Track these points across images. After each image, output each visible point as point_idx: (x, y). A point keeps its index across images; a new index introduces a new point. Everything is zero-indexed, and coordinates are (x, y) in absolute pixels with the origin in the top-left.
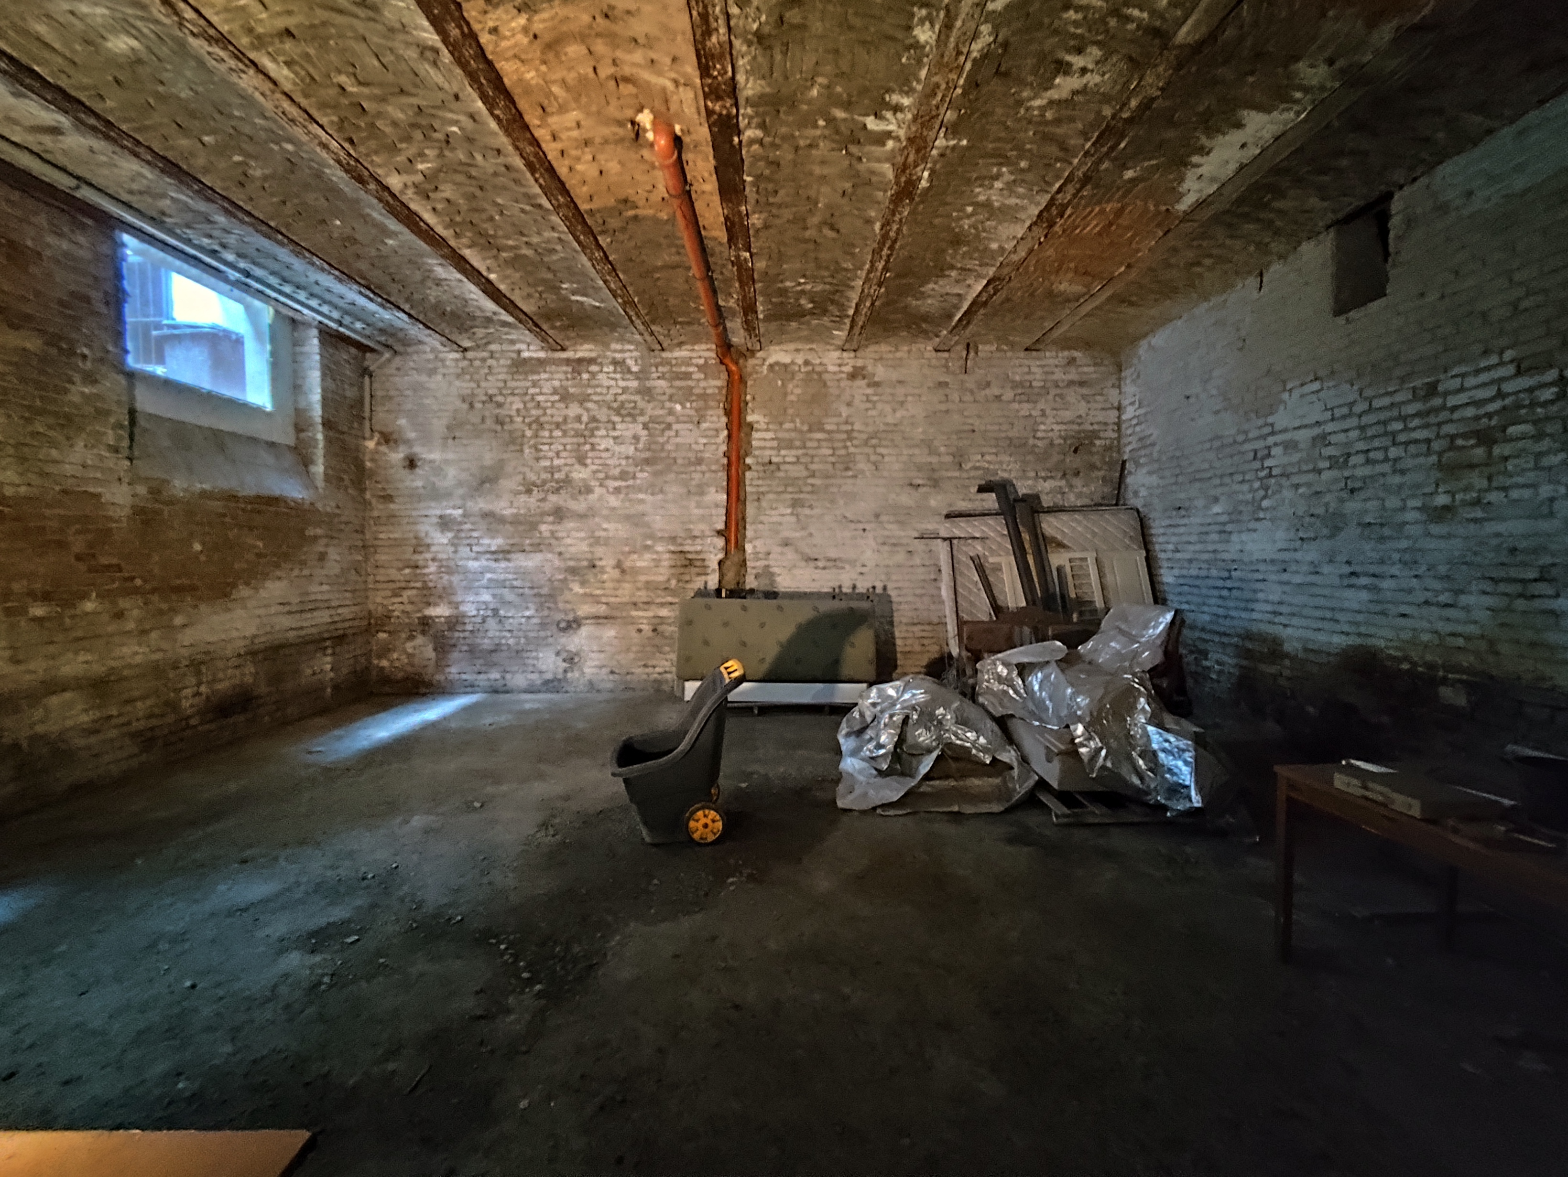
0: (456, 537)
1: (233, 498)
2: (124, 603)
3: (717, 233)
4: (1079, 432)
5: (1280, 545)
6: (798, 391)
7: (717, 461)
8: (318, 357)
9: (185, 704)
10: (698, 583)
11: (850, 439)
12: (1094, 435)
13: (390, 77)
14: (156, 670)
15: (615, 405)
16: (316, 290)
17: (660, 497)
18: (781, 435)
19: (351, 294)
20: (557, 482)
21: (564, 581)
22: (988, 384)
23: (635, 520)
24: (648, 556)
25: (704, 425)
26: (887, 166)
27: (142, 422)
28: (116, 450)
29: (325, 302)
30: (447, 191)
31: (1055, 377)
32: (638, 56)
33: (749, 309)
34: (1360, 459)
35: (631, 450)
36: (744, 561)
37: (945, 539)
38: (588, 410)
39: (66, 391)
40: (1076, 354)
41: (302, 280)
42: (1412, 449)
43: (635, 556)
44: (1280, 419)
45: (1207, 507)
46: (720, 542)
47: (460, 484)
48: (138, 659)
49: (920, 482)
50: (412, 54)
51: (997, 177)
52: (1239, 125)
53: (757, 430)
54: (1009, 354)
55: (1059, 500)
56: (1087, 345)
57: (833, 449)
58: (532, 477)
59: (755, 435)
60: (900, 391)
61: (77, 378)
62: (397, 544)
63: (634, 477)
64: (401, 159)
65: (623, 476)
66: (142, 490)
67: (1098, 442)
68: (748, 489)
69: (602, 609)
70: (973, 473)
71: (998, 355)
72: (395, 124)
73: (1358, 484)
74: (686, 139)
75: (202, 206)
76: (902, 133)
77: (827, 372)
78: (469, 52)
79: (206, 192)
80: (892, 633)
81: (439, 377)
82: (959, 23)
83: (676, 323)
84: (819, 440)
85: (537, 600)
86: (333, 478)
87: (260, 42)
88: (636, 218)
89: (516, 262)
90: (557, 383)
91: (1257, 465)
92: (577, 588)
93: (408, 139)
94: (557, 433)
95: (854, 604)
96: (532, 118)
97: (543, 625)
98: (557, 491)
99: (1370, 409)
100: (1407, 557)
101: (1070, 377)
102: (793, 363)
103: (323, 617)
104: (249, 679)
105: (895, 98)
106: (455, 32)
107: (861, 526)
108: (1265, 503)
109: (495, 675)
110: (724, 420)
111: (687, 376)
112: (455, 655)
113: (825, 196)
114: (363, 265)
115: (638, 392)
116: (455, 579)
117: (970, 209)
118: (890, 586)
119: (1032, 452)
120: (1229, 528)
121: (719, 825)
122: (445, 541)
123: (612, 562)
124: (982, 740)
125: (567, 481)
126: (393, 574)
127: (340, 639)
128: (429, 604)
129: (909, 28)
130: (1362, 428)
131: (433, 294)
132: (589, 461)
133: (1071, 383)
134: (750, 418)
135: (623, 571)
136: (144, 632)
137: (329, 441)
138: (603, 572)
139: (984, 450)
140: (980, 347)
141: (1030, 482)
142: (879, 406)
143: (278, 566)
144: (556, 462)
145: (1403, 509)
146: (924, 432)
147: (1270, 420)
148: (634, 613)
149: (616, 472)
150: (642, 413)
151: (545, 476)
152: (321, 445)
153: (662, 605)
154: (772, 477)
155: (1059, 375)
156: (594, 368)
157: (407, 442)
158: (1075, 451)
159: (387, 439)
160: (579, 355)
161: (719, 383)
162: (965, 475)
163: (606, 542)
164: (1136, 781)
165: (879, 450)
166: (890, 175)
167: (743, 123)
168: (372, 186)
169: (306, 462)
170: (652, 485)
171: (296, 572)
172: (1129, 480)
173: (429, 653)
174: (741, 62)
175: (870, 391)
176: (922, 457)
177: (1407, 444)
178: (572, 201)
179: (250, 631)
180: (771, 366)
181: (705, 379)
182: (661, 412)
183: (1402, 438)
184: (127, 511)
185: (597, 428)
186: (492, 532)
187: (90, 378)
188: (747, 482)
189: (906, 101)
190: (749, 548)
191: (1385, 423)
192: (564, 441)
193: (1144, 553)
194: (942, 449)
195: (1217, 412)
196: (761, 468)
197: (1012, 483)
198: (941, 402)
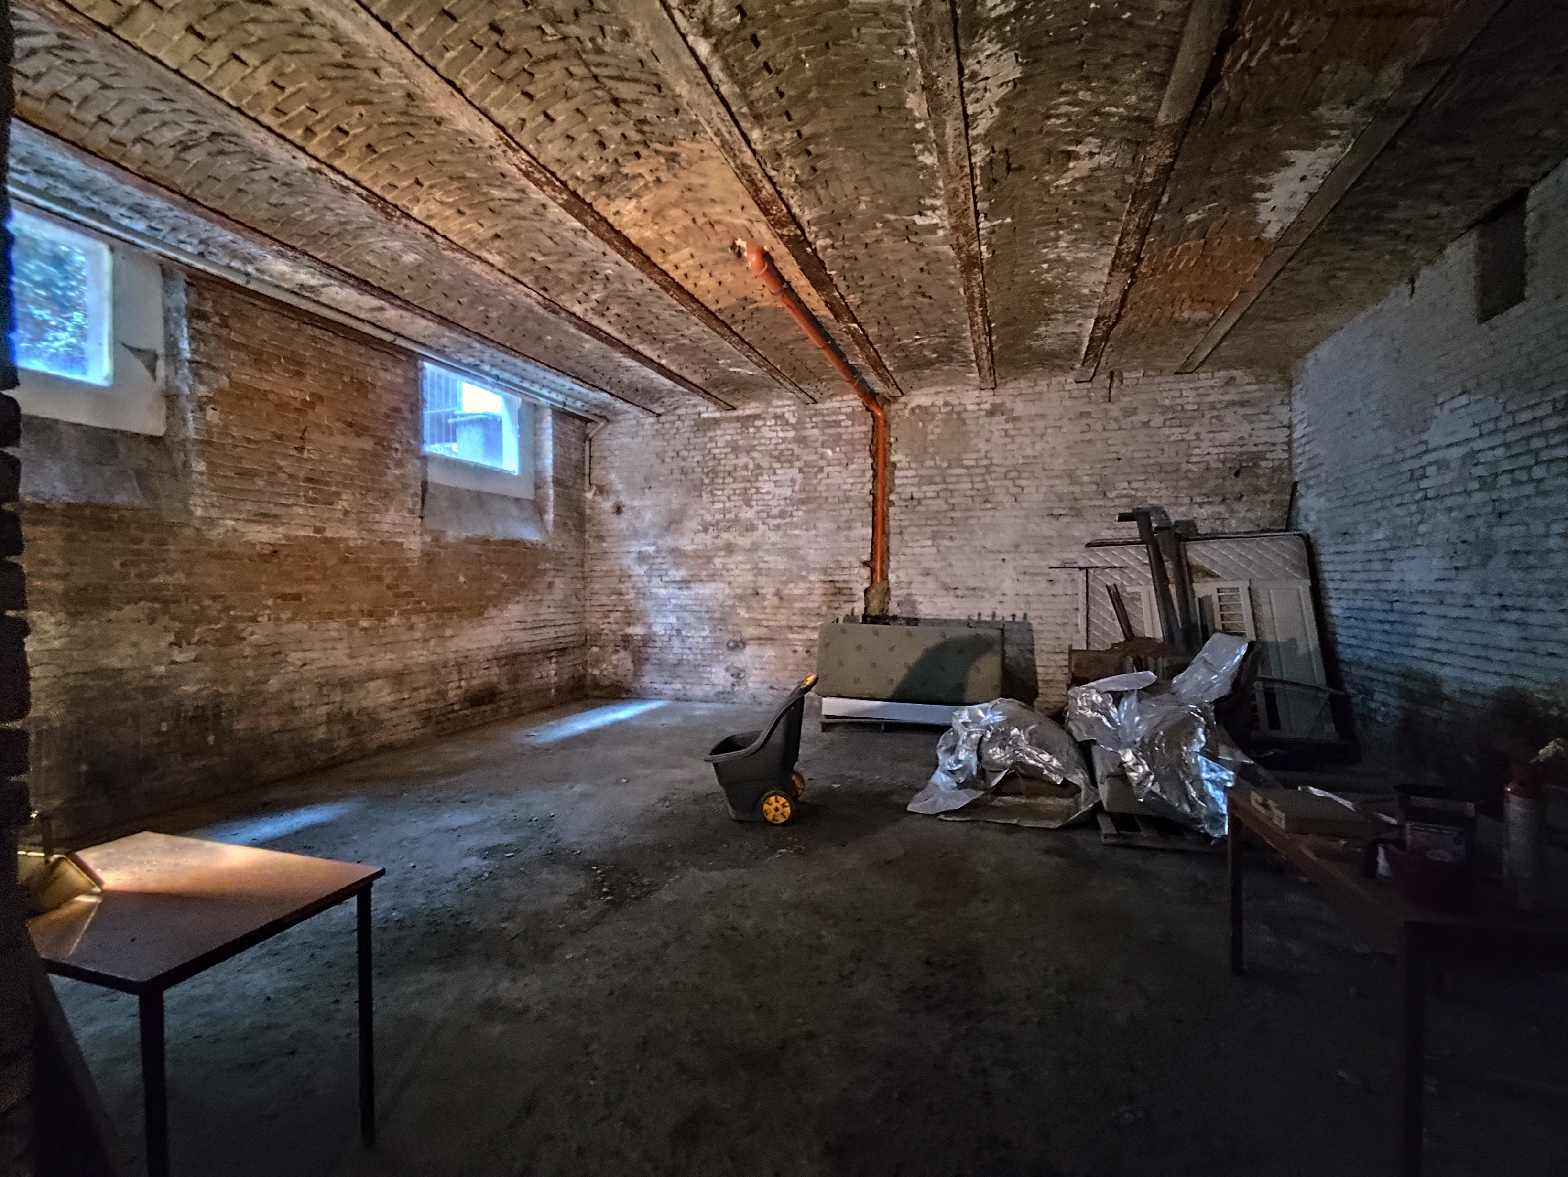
0: (650, 569)
1: (487, 542)
2: (414, 619)
3: (823, 313)
4: (1242, 454)
5: (1436, 576)
6: (937, 431)
7: (863, 499)
8: (550, 431)
9: (451, 694)
10: (847, 609)
11: (989, 473)
12: (1261, 455)
13: (561, 249)
14: (433, 669)
15: (776, 453)
16: (545, 382)
17: (813, 532)
18: (922, 472)
19: (567, 383)
20: (728, 521)
21: (733, 607)
22: (1134, 411)
23: (792, 553)
24: (802, 585)
25: (852, 467)
26: (947, 248)
27: (431, 490)
28: (412, 511)
29: (552, 390)
30: (615, 309)
31: (1210, 399)
32: (718, 209)
33: (877, 365)
34: (1504, 480)
35: (788, 492)
36: (888, 589)
37: (1081, 568)
38: (753, 459)
39: (385, 474)
40: (1234, 373)
41: (534, 377)
42: (1555, 469)
43: (791, 585)
44: (1435, 437)
45: (1370, 532)
46: (866, 572)
47: (654, 525)
48: (422, 660)
49: (1062, 512)
50: (570, 235)
51: (1058, 238)
52: (1288, 164)
53: (900, 469)
54: (1157, 380)
55: (1217, 526)
56: (1249, 363)
57: (972, 482)
58: (709, 518)
59: (897, 473)
60: (1040, 424)
61: (392, 465)
62: (609, 574)
63: (791, 516)
64: (580, 294)
65: (782, 514)
66: (428, 539)
67: (1264, 464)
68: (892, 523)
69: (762, 632)
70: (1118, 501)
71: (1146, 380)
72: (570, 273)
73: (1505, 507)
74: (773, 254)
75: (464, 339)
76: (946, 223)
77: (966, 411)
78: (603, 229)
79: (465, 331)
80: (1033, 661)
81: (639, 439)
82: (951, 150)
83: (820, 380)
84: (958, 476)
85: (711, 623)
86: (561, 524)
87: (481, 244)
88: (758, 309)
89: (678, 349)
90: (729, 438)
91: (1413, 486)
92: (743, 613)
93: (581, 281)
94: (729, 480)
95: (981, 631)
96: (656, 258)
97: (716, 644)
98: (728, 529)
99: (1514, 426)
100: (1553, 588)
101: (1226, 398)
102: (933, 405)
103: (550, 633)
104: (495, 679)
105: (929, 202)
106: (590, 220)
107: (1002, 556)
108: (1422, 528)
109: (678, 686)
110: (870, 461)
111: (837, 424)
112: (648, 667)
113: (908, 274)
114: (571, 363)
115: (796, 440)
116: (649, 604)
117: (1045, 266)
118: (1030, 614)
119: (1186, 477)
120: (1391, 555)
121: (788, 810)
122: (642, 572)
123: (772, 590)
124: (1055, 763)
125: (737, 520)
126: (604, 600)
127: (562, 651)
128: (629, 624)
129: (915, 157)
130: (1507, 445)
131: (626, 378)
132: (754, 503)
133: (1232, 403)
134: (893, 459)
135: (781, 599)
136: (426, 640)
137: (557, 495)
138: (764, 599)
139: (1131, 478)
140: (1125, 375)
141: (1183, 509)
142: (1019, 440)
143: (517, 593)
144: (728, 505)
145: (1547, 535)
146: (1065, 462)
147: (1425, 437)
148: (791, 636)
149: (775, 511)
150: (798, 460)
151: (719, 517)
152: (552, 498)
153: (814, 629)
154: (914, 511)
155: (1215, 397)
156: (759, 423)
157: (617, 493)
158: (1237, 474)
159: (601, 490)
160: (748, 412)
161: (865, 428)
162: (1110, 504)
163: (768, 573)
164: (1187, 808)
165: (1017, 482)
166: (952, 253)
167: (811, 238)
168: (563, 315)
169: (540, 512)
170: (806, 522)
171: (530, 598)
172: (1301, 503)
173: (629, 665)
174: (792, 201)
175: (1009, 426)
176: (1063, 486)
177: (1550, 462)
178: (702, 305)
179: (496, 642)
180: (913, 409)
181: (853, 425)
182: (815, 457)
183: (1544, 456)
184: (417, 555)
185: (761, 474)
186: (677, 566)
187: (400, 464)
188: (891, 517)
189: (938, 203)
190: (892, 577)
191: (1527, 439)
192: (735, 486)
193: (1309, 583)
194: (1086, 479)
195: (1376, 430)
196: (903, 504)
197: (1159, 510)
198: (1083, 432)
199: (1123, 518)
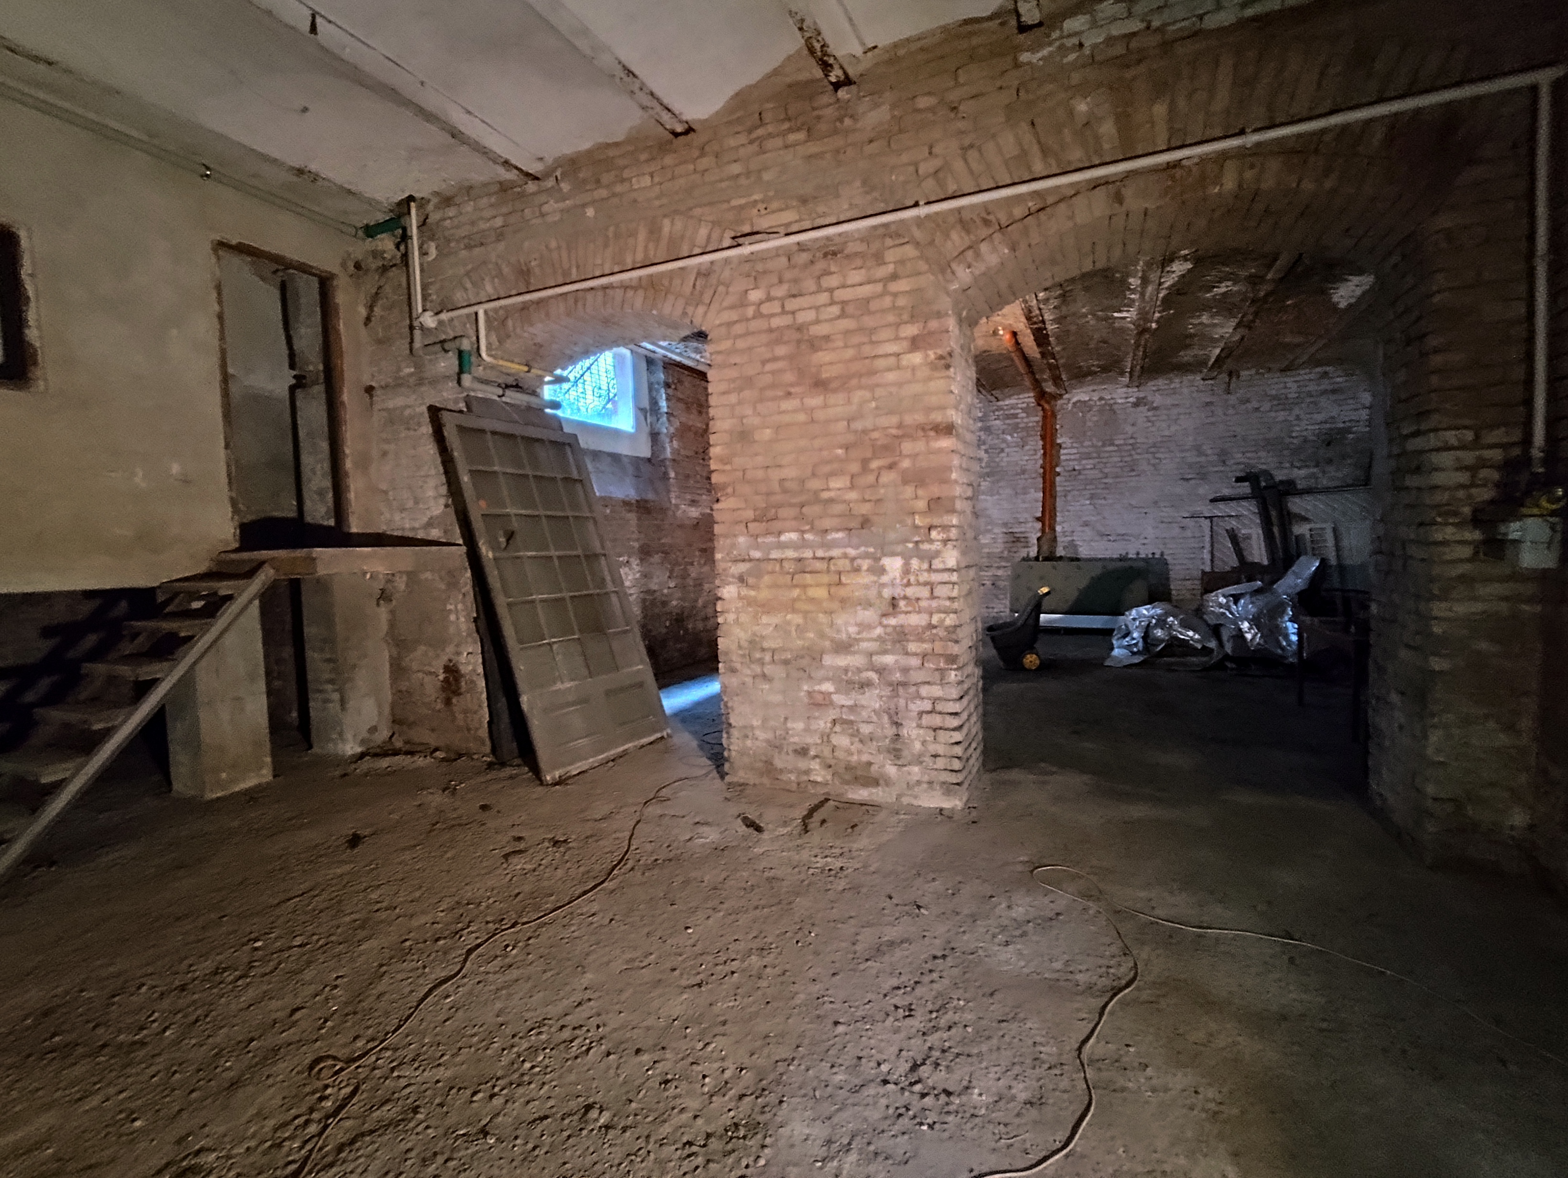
3: (1035, 355)
4: (1331, 429)
6: (1095, 419)
7: (1036, 472)
10: (1023, 553)
11: (1134, 449)
12: (1348, 430)
17: (996, 497)
18: (1082, 450)
22: (1248, 401)
24: (989, 536)
25: (1027, 448)
26: (1129, 324)
31: (1309, 389)
33: (1057, 377)
36: (1056, 537)
37: (1206, 518)
40: (1328, 369)
46: (1039, 525)
49: (1191, 476)
51: (1201, 315)
53: (1064, 448)
54: (1267, 375)
55: (1312, 483)
56: (1339, 361)
57: (1122, 457)
59: (1062, 451)
60: (1175, 411)
67: (1351, 436)
68: (1058, 489)
70: (1235, 467)
71: (1257, 377)
74: (1019, 332)
76: (1134, 317)
77: (1116, 403)
80: (1169, 586)
82: (1147, 293)
83: (1007, 386)
84: (1111, 452)
88: (989, 355)
101: (1323, 387)
102: (1090, 400)
105: (1126, 309)
107: (1143, 510)
110: (1041, 443)
111: (1015, 416)
113: (1098, 335)
117: (1191, 326)
118: (1166, 552)
119: (1288, 448)
121: (1038, 662)
124: (1197, 636)
129: (1126, 296)
133: (1324, 392)
134: (1059, 441)
139: (1245, 449)
140: (1241, 373)
141: (1286, 471)
142: (1158, 424)
146: (1195, 440)
148: (979, 574)
150: (984, 444)
153: (999, 568)
154: (1075, 479)
155: (1312, 387)
161: (1037, 419)
162: (1228, 469)
164: (1278, 650)
165: (1157, 455)
166: (1132, 326)
167: (1048, 326)
170: (992, 490)
174: (1046, 315)
175: (1150, 414)
176: (1191, 457)
180: (1074, 404)
181: (1027, 417)
182: (997, 441)
188: (1058, 484)
189: (1132, 310)
190: (1058, 528)
194: (1209, 451)
196: (1067, 474)
197: (1266, 473)
198: (1207, 417)
199: (1239, 480)
